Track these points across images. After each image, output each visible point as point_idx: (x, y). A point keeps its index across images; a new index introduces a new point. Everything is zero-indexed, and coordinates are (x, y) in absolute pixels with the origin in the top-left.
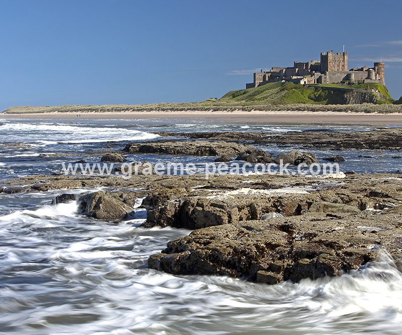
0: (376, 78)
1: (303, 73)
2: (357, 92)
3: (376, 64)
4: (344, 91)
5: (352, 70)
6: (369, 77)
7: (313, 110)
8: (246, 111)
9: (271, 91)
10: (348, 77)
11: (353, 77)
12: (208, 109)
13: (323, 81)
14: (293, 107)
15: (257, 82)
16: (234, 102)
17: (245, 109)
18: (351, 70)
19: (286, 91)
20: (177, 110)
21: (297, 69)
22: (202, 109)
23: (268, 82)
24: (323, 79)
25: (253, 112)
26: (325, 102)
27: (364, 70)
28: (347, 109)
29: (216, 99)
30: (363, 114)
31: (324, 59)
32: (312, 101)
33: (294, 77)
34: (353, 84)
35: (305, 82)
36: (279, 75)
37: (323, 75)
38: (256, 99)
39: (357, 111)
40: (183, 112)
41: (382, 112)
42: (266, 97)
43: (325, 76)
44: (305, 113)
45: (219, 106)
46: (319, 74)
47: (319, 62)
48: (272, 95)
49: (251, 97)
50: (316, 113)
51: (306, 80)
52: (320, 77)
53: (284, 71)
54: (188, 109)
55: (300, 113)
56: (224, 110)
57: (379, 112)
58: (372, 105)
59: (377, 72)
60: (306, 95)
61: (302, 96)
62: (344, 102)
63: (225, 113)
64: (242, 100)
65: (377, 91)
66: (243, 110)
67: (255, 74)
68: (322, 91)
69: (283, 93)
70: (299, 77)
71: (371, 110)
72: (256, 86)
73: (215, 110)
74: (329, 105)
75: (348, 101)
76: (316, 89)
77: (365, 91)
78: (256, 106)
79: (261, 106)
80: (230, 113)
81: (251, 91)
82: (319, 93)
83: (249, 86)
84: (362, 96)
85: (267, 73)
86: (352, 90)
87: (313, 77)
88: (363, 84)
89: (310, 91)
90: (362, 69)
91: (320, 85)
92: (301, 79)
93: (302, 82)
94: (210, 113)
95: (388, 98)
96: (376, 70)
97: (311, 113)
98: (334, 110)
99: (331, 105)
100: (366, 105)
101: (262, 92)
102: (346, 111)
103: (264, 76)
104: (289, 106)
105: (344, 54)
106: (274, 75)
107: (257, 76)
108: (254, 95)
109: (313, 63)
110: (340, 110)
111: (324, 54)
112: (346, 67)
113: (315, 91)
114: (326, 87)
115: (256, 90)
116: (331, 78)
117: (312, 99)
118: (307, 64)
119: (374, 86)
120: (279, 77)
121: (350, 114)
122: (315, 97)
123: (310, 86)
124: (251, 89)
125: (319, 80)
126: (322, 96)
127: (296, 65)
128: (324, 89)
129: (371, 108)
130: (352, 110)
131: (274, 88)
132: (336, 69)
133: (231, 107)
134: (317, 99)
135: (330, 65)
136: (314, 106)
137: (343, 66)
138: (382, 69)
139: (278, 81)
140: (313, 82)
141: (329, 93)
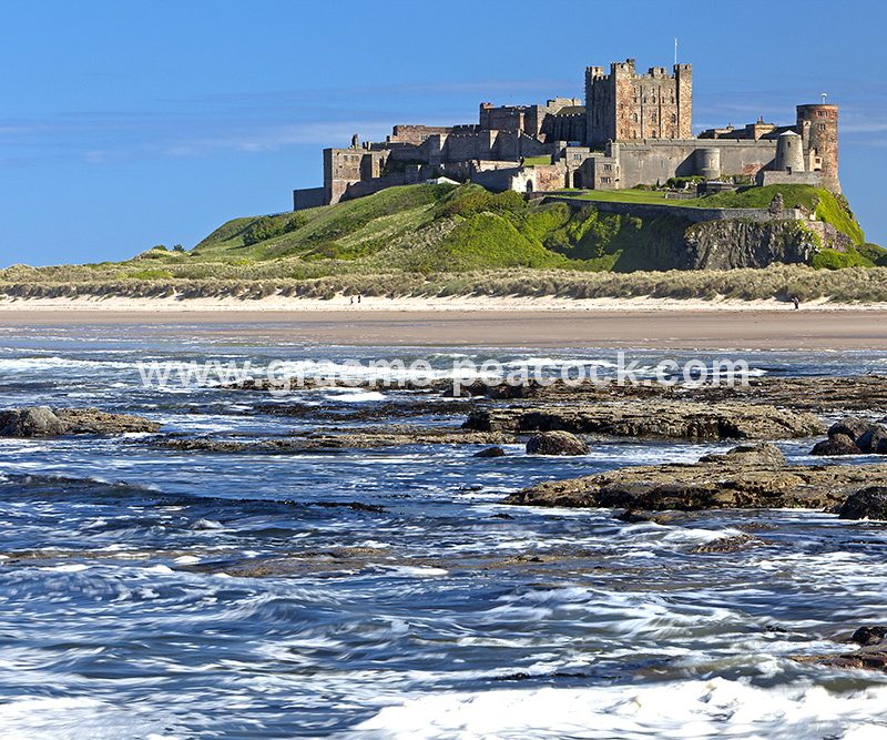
0: (807, 164)
1: (518, 150)
2: (736, 222)
3: (805, 112)
4: (686, 219)
5: (709, 134)
6: (778, 164)
7: (577, 292)
8: (313, 296)
9: (396, 217)
10: (695, 164)
11: (715, 163)
12: (163, 292)
13: (597, 180)
14: (499, 282)
15: (339, 186)
16: (250, 262)
17: (308, 289)
18: (703, 136)
19: (457, 218)
20: (38, 293)
21: (494, 134)
22: (137, 292)
23: (384, 182)
24: (599, 172)
25: (339, 303)
26: (612, 259)
27: (758, 134)
28: (708, 286)
29: (178, 249)
30: (772, 304)
31: (602, 92)
32: (561, 258)
33: (486, 166)
34: (717, 188)
35: (529, 185)
36: (424, 158)
37: (598, 155)
38: (342, 251)
39: (747, 296)
40: (62, 303)
41: (847, 299)
42: (380, 245)
43: (608, 159)
44: (548, 303)
45: (201, 276)
46: (585, 153)
47: (580, 103)
48: (402, 233)
49: (321, 243)
50: (588, 304)
51: (533, 175)
52: (590, 163)
53: (443, 138)
54: (81, 291)
55: (526, 304)
56: (224, 294)
57: (835, 300)
58: (805, 272)
59: (810, 143)
60: (537, 234)
61: (522, 239)
62: (687, 259)
63: (231, 304)
64: (285, 254)
65: (813, 217)
66: (302, 292)
67: (328, 153)
68: (599, 220)
69: (447, 228)
70: (503, 165)
71: (804, 289)
72: (335, 198)
73: (190, 294)
74: (638, 273)
75: (701, 255)
76: (576, 209)
77: (767, 218)
78: (349, 278)
79: (371, 277)
80: (251, 305)
81: (317, 218)
82: (586, 226)
83: (305, 199)
84: (755, 238)
85: (377, 147)
86: (715, 214)
87: (560, 166)
88: (756, 192)
89: (549, 220)
90: (748, 133)
91: (588, 195)
92: (515, 172)
93: (518, 185)
94: (170, 304)
95: (855, 243)
96: (807, 136)
97: (568, 304)
98: (660, 292)
99: (646, 275)
100: (778, 272)
101: (361, 222)
102: (704, 293)
103: (366, 163)
104: (480, 277)
105: (677, 72)
106: (401, 156)
107: (337, 161)
108: (331, 233)
109: (555, 109)
110: (683, 293)
111: (600, 73)
112: (686, 123)
113: (572, 218)
114: (614, 205)
115: (337, 215)
116: (628, 168)
117: (559, 249)
118: (531, 113)
119: (799, 196)
120: (424, 163)
121: (724, 306)
122: (573, 239)
123: (549, 199)
124: (314, 211)
125: (584, 176)
126: (599, 239)
127: (490, 117)
128: (605, 210)
129: (804, 282)
130: (728, 291)
131: (406, 208)
132: (648, 131)
133: (251, 282)
134: (581, 251)
135: (624, 118)
136: (579, 277)
137: (675, 119)
138: (830, 130)
139: (421, 180)
140: (559, 185)
141: (626, 225)
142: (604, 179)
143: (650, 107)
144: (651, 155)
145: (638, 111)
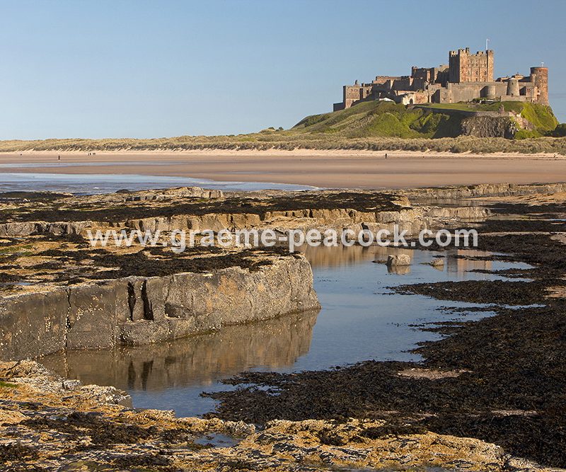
0: (533, 93)
2: (484, 117)
3: (533, 70)
6: (509, 92)
13: (442, 99)
15: (349, 102)
19: (375, 115)
23: (365, 100)
24: (442, 95)
31: (454, 60)
32: (416, 133)
33: (401, 93)
35: (411, 101)
37: (443, 88)
43: (446, 90)
51: (413, 97)
52: (438, 92)
53: (392, 82)
59: (535, 84)
60: (407, 122)
61: (399, 124)
62: (462, 133)
65: (519, 116)
72: (348, 106)
76: (425, 112)
77: (497, 115)
82: (427, 119)
83: (338, 107)
85: (367, 85)
87: (426, 93)
89: (413, 116)
91: (435, 106)
93: (406, 101)
96: (534, 81)
103: (361, 91)
107: (348, 91)
111: (454, 54)
112: (491, 75)
113: (423, 116)
116: (456, 94)
117: (415, 129)
118: (432, 71)
119: (515, 107)
122: (421, 125)
123: (416, 107)
125: (436, 97)
126: (430, 124)
127: (416, 72)
128: (437, 111)
131: (364, 111)
132: (474, 78)
134: (423, 130)
135: (463, 72)
137: (486, 73)
138: (544, 78)
140: (425, 101)
141: (443, 118)
142: (444, 99)
143: (475, 68)
144: (466, 89)
145: (470, 70)
